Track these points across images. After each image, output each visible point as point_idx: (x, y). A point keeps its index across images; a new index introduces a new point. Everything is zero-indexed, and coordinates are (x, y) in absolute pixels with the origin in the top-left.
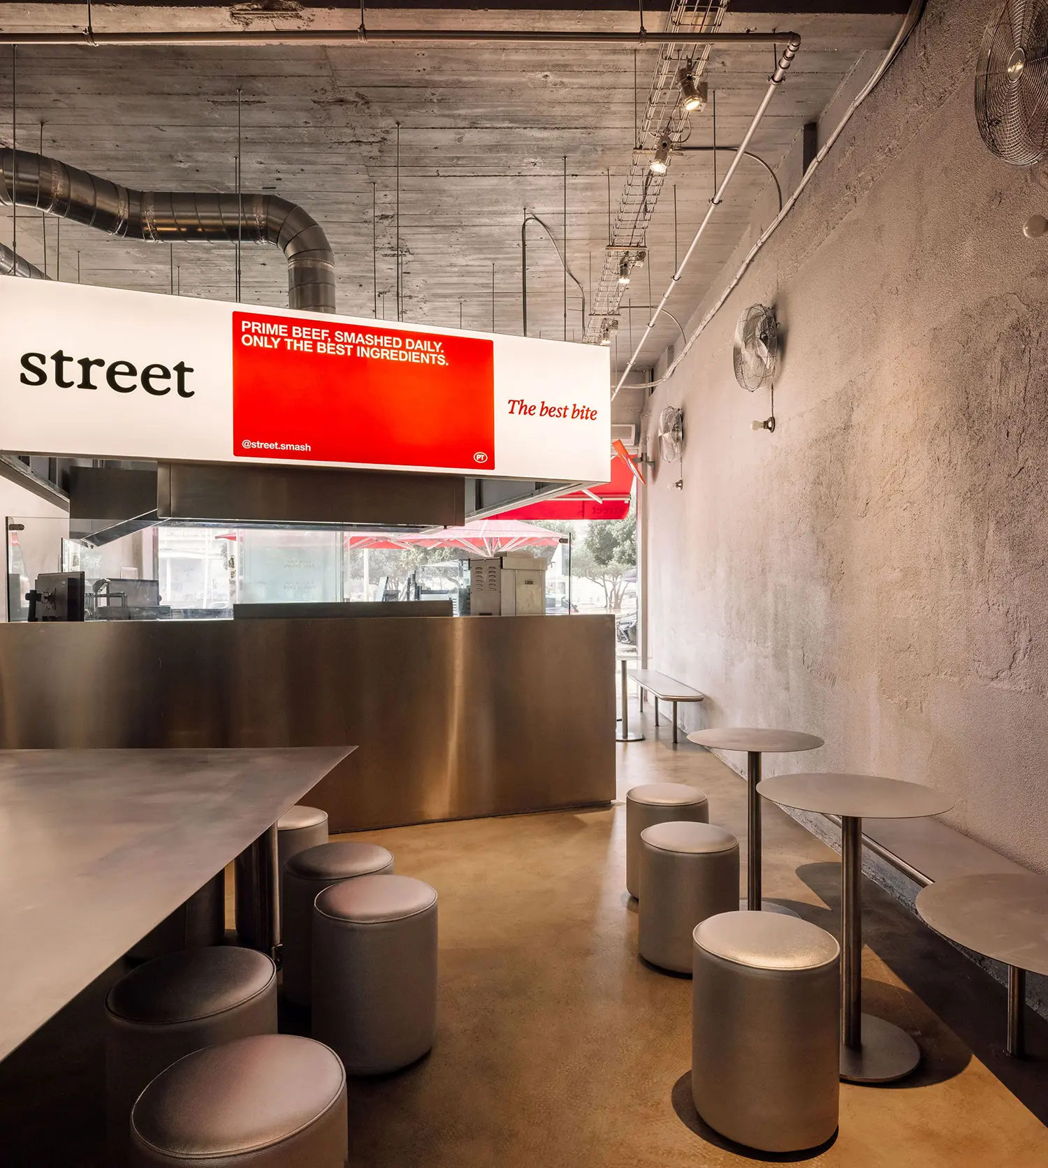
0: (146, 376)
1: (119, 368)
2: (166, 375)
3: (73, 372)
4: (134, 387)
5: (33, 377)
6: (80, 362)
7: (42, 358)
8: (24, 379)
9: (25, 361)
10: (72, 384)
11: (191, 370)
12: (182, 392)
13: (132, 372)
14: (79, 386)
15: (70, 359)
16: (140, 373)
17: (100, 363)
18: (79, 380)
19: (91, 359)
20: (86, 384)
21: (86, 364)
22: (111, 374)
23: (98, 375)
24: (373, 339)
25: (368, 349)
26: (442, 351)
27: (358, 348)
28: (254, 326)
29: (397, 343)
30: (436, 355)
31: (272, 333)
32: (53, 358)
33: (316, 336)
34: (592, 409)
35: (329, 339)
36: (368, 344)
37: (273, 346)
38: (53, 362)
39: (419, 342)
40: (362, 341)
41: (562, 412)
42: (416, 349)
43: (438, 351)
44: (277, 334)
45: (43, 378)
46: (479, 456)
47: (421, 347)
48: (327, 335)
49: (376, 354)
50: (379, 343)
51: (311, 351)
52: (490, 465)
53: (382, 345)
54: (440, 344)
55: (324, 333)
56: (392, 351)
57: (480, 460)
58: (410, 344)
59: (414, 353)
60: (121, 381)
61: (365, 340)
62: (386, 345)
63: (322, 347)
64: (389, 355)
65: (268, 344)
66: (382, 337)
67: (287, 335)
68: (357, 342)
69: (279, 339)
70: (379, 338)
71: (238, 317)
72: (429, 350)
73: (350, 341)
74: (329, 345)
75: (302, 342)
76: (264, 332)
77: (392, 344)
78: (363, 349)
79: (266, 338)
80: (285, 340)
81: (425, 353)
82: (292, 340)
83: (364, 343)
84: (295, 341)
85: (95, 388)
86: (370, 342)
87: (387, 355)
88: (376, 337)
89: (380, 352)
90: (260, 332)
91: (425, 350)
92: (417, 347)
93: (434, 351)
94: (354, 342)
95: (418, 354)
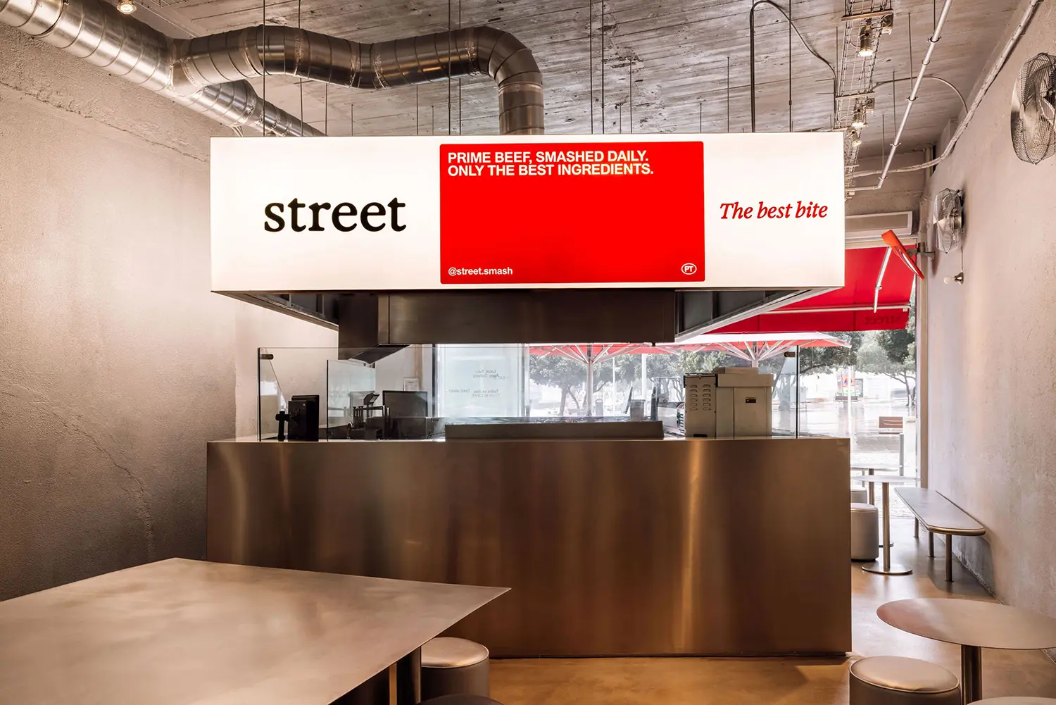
0: (365, 214)
1: (342, 210)
2: (382, 212)
3: (305, 217)
4: (355, 225)
5: (274, 225)
6: (311, 207)
7: (281, 207)
8: (267, 228)
9: (268, 212)
10: (304, 227)
11: (403, 205)
12: (396, 227)
13: (353, 212)
14: (310, 229)
15: (303, 206)
16: (359, 211)
17: (327, 206)
18: (310, 224)
19: (320, 204)
20: (316, 227)
21: (315, 208)
22: (336, 215)
23: (325, 217)
24: (575, 156)
25: (569, 166)
26: (647, 160)
27: (559, 166)
28: (459, 156)
29: (599, 156)
30: (640, 164)
31: (476, 161)
32: (289, 206)
33: (518, 159)
34: (820, 205)
35: (531, 161)
36: (568, 160)
37: (477, 174)
38: (290, 209)
39: (622, 152)
40: (564, 158)
41: (784, 212)
42: (618, 160)
43: (642, 159)
44: (480, 161)
45: (281, 223)
46: (688, 268)
47: (624, 158)
48: (529, 157)
49: (578, 170)
50: (580, 159)
51: (513, 174)
52: (700, 276)
53: (583, 160)
54: (645, 152)
55: (526, 155)
56: (593, 165)
57: (688, 271)
58: (613, 156)
59: (616, 165)
60: (345, 221)
61: (566, 157)
62: (587, 160)
63: (523, 170)
64: (591, 170)
65: (473, 173)
66: (583, 153)
67: (489, 161)
68: (558, 161)
69: (482, 167)
70: (580, 154)
71: (445, 150)
72: (633, 160)
73: (551, 161)
74: (530, 166)
75: (504, 166)
76: (468, 162)
77: (593, 158)
78: (564, 166)
79: (470, 167)
80: (489, 166)
81: (629, 163)
82: (495, 166)
83: (565, 161)
84: (498, 166)
85: (322, 229)
86: (571, 159)
87: (588, 170)
88: (577, 153)
89: (581, 168)
90: (465, 161)
91: (629, 160)
92: (620, 158)
93: (637, 160)
94: (555, 161)
95: (621, 165)
